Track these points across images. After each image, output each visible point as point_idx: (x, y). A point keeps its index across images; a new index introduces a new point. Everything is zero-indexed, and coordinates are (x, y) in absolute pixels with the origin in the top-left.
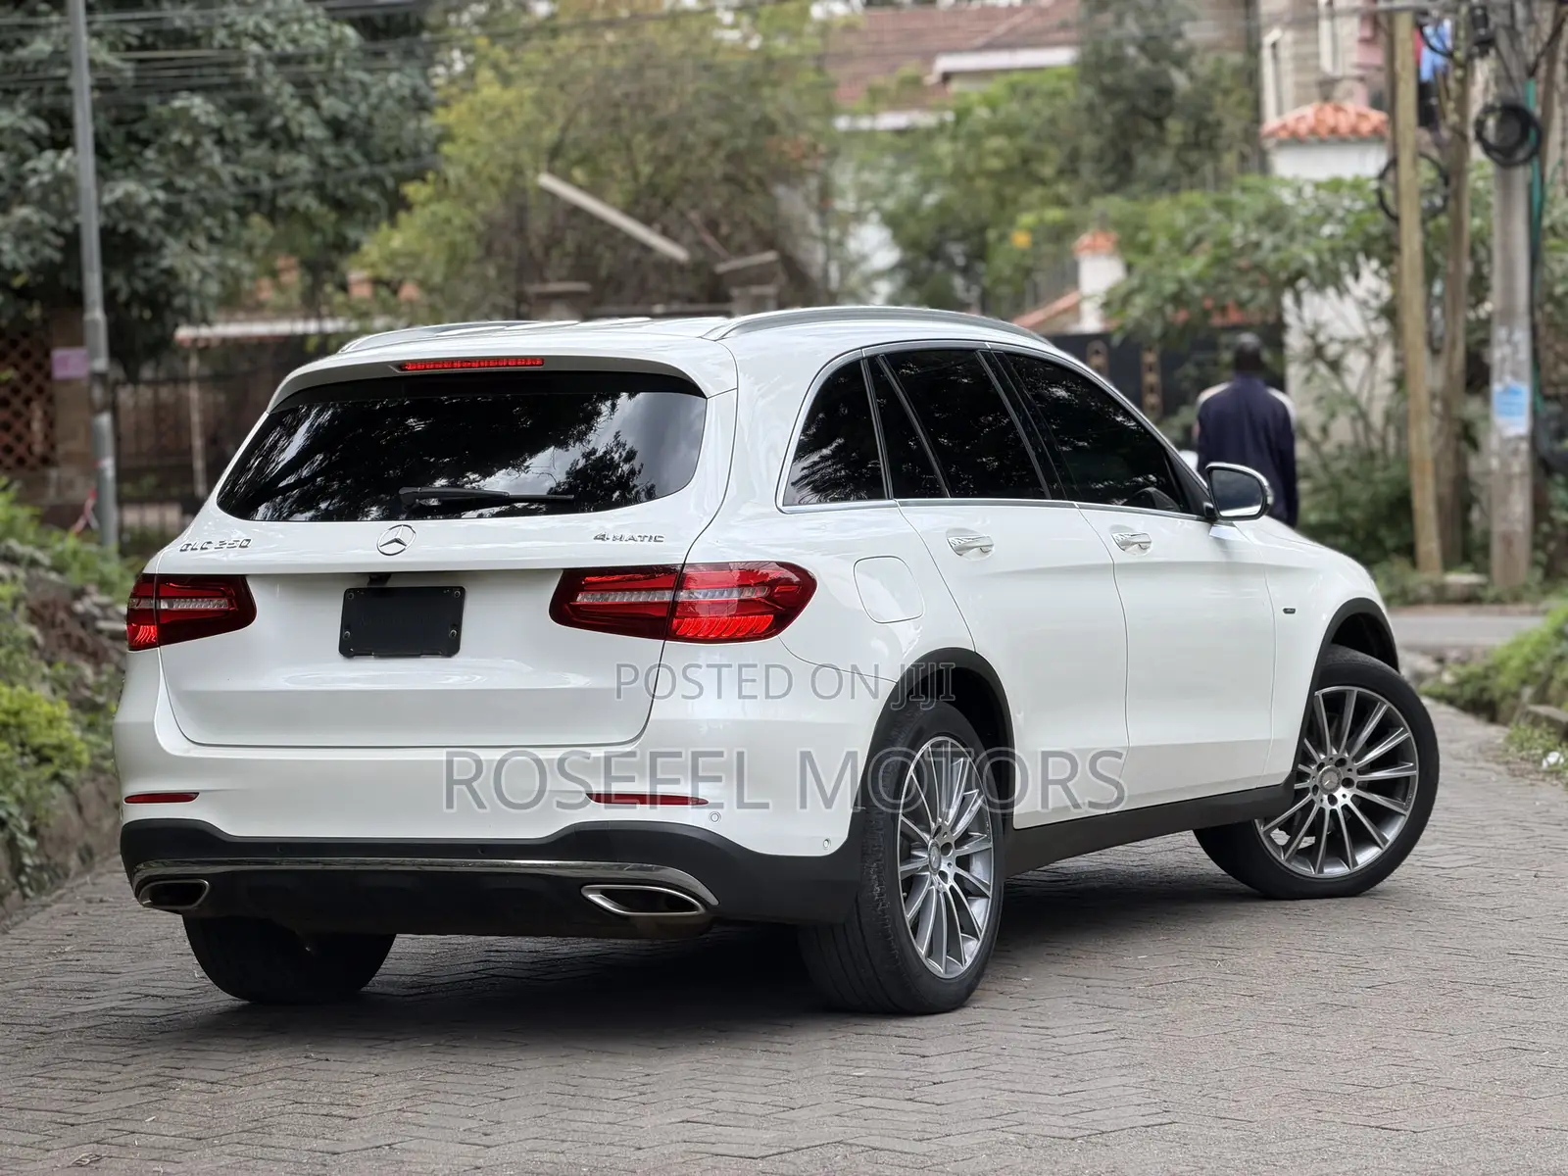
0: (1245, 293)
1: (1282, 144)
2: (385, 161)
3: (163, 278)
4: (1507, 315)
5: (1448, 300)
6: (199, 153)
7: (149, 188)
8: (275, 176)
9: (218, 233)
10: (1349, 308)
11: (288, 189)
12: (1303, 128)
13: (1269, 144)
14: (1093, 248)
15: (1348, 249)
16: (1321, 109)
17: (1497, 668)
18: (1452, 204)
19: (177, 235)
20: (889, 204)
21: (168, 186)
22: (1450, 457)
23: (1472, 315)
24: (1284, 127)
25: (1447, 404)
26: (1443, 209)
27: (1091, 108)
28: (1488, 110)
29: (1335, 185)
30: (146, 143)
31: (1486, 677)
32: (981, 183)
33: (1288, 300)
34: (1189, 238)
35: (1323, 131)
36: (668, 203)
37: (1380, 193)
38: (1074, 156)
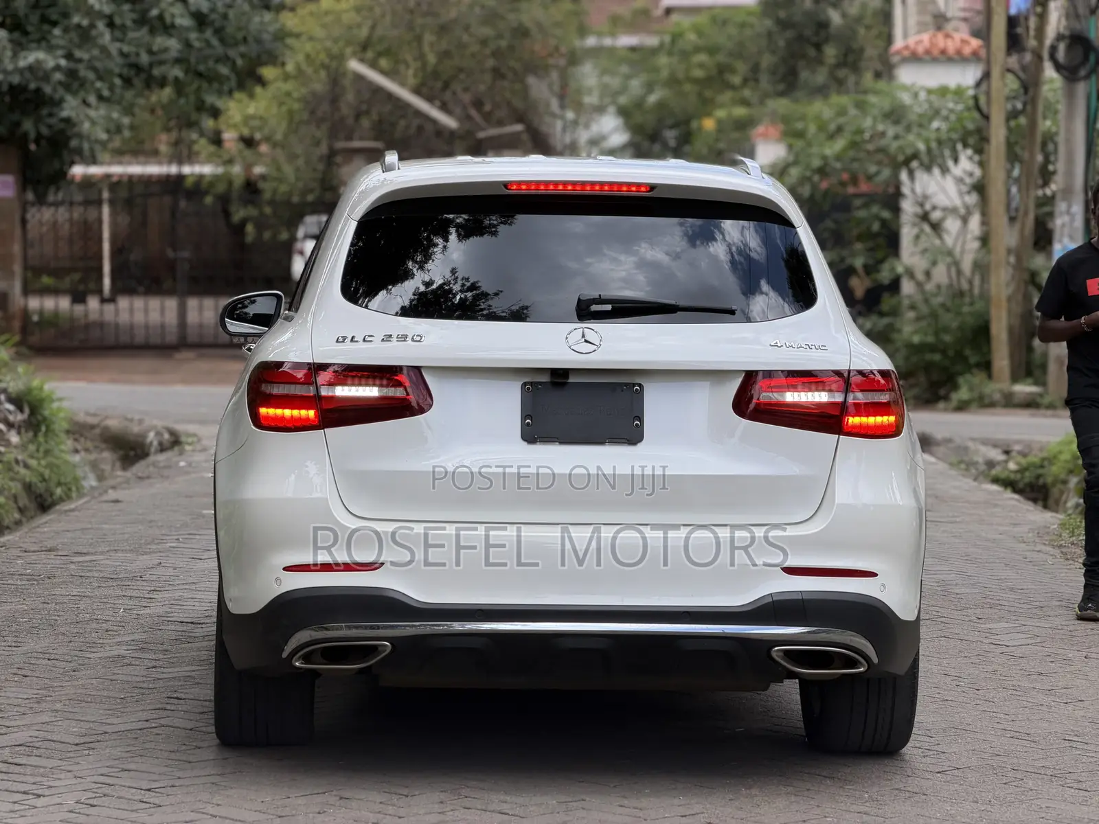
0: (873, 169)
1: (905, 60)
2: (236, 44)
3: (62, 126)
4: (1067, 192)
5: (1023, 180)
6: (94, 33)
7: (55, 57)
8: (150, 52)
9: (106, 93)
10: (950, 184)
11: (161, 63)
12: (920, 50)
13: (895, 59)
14: (765, 136)
15: (950, 139)
16: (934, 36)
17: (1051, 460)
18: (1029, 108)
19: (74, 93)
20: (623, 100)
21: (69, 56)
22: (1020, 297)
23: (1040, 193)
24: (907, 47)
25: (1019, 259)
26: (1023, 111)
27: (770, 35)
28: (1060, 37)
29: (943, 91)
30: (54, 24)
31: (1042, 467)
32: (688, 87)
33: (904, 176)
34: (832, 127)
35: (936, 52)
36: (446, 85)
37: (976, 98)
38: (755, 69)
